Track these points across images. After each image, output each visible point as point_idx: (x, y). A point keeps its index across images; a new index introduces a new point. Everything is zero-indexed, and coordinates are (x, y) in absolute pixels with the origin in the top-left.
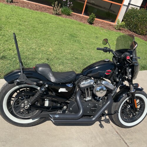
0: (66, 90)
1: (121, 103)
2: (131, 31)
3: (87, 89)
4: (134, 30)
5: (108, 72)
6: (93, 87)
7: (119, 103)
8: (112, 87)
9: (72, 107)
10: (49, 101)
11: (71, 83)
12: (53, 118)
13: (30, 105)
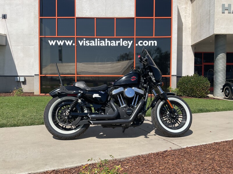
0: (99, 95)
1: (156, 107)
2: (190, 97)
3: (119, 95)
4: (192, 95)
5: (133, 79)
6: (123, 92)
7: (155, 108)
8: (141, 92)
9: (108, 112)
10: (87, 110)
11: (103, 91)
12: (90, 118)
13: (70, 110)
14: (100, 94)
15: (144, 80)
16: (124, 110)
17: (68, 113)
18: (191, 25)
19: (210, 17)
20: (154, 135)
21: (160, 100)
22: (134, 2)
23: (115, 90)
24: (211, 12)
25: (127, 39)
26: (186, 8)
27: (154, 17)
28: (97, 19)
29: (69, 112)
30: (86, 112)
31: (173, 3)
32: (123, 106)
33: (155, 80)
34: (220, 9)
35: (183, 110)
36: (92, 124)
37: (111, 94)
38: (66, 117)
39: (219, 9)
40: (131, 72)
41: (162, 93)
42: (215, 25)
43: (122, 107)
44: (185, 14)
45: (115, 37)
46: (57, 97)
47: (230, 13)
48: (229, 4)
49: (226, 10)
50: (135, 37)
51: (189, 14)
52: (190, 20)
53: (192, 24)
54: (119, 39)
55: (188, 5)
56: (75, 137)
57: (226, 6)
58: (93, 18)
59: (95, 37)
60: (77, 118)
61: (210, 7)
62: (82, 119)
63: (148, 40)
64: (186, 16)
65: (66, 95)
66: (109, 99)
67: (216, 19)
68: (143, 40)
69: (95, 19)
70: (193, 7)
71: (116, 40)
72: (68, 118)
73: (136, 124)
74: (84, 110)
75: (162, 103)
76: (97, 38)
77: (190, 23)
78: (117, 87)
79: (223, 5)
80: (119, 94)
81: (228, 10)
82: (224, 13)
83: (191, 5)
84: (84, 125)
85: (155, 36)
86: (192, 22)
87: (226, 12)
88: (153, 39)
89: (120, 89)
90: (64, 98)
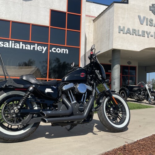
5: (82, 75)
8: (90, 88)
9: (61, 109)
10: (37, 106)
11: (55, 86)
12: (46, 115)
13: (20, 106)
14: (53, 89)
15: (91, 77)
16: (76, 106)
17: (17, 110)
18: (92, 40)
19: (109, 35)
20: (99, 131)
21: (105, 97)
22: (49, 13)
23: (66, 85)
24: (110, 31)
25: (42, 45)
26: (89, 26)
27: (66, 29)
28: (13, 22)
29: (19, 109)
30: (36, 108)
31: (82, 19)
32: (74, 102)
33: (101, 77)
34: (118, 30)
35: (122, 106)
36: (47, 122)
37: (62, 90)
38: (14, 115)
39: (116, 30)
40: (78, 69)
41: (108, 90)
42: (114, 41)
43: (73, 104)
44: (88, 31)
45: (30, 41)
46: (2, 91)
47: (124, 33)
48: (123, 27)
49: (121, 31)
50: (49, 44)
51: (92, 31)
52: (92, 36)
53: (94, 39)
54: (34, 44)
55: (91, 24)
56: (24, 138)
57: (122, 28)
58: (9, 21)
59: (10, 39)
60: (27, 115)
61: (109, 27)
62: (33, 117)
63: (61, 48)
64: (89, 32)
65: (15, 89)
66: (60, 95)
67: (114, 37)
68: (57, 47)
69: (11, 22)
70: (95, 26)
71: (31, 44)
72: (17, 116)
73: (86, 120)
74: (34, 106)
75: (107, 99)
76: (12, 41)
77: (92, 38)
78: (67, 82)
79: (120, 27)
80: (69, 90)
81: (122, 31)
82: (120, 33)
83: (93, 24)
84: (35, 123)
85: (67, 45)
86: (93, 38)
87: (122, 32)
88: (65, 48)
89: (70, 85)
90: (10, 93)
